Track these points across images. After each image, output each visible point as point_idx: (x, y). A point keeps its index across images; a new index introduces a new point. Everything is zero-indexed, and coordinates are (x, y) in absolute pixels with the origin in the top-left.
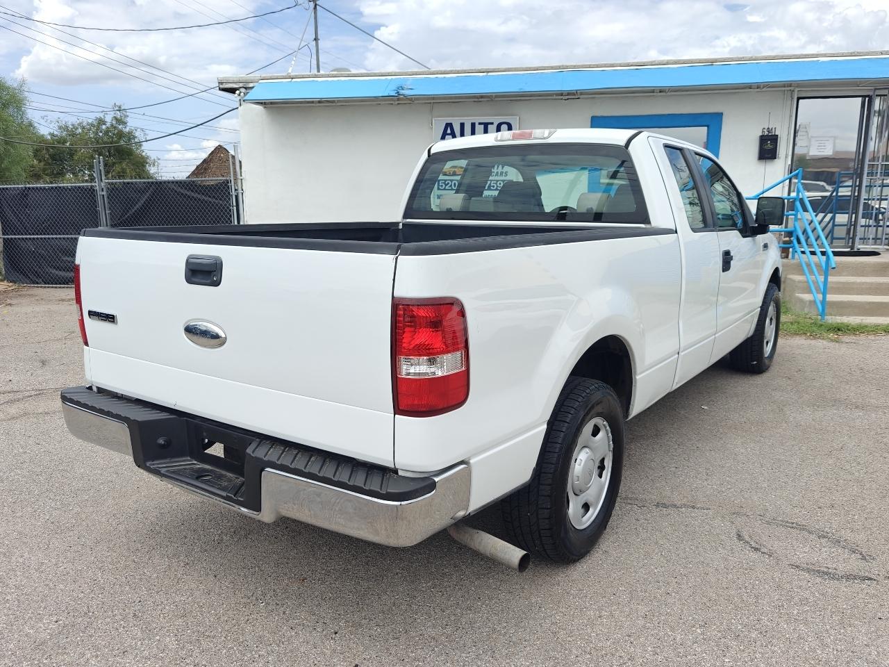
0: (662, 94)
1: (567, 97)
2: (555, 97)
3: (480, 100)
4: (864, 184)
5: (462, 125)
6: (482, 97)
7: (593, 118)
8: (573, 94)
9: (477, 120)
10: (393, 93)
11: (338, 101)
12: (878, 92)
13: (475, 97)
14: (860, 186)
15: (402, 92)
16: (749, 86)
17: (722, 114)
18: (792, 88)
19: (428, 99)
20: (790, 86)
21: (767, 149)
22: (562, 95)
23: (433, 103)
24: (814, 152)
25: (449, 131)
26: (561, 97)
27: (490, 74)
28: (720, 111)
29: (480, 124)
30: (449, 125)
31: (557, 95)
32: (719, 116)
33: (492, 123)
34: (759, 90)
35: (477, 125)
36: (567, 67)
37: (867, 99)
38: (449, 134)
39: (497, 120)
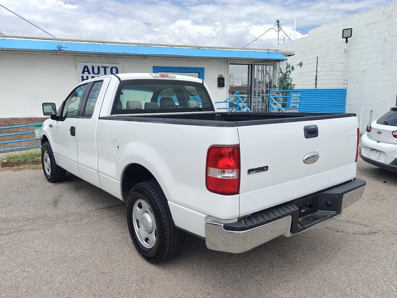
0: (180, 59)
1: (142, 57)
2: (137, 57)
3: (101, 56)
4: (253, 96)
5: (93, 67)
6: (101, 54)
7: (154, 67)
8: (145, 56)
9: (100, 65)
10: (57, 49)
11: (20, 51)
12: (255, 63)
13: (98, 54)
14: (251, 97)
15: (62, 49)
16: (213, 58)
17: (204, 68)
18: (227, 60)
19: (73, 53)
20: (226, 59)
21: (221, 82)
22: (139, 56)
23: (76, 56)
24: (236, 84)
25: (86, 70)
26: (139, 57)
27: (105, 44)
28: (203, 67)
29: (102, 67)
30: (86, 67)
31: (137, 56)
32: (203, 69)
33: (108, 67)
34: (216, 60)
35: (100, 67)
36: (141, 44)
37: (250, 66)
38: (86, 71)
39: (110, 66)
